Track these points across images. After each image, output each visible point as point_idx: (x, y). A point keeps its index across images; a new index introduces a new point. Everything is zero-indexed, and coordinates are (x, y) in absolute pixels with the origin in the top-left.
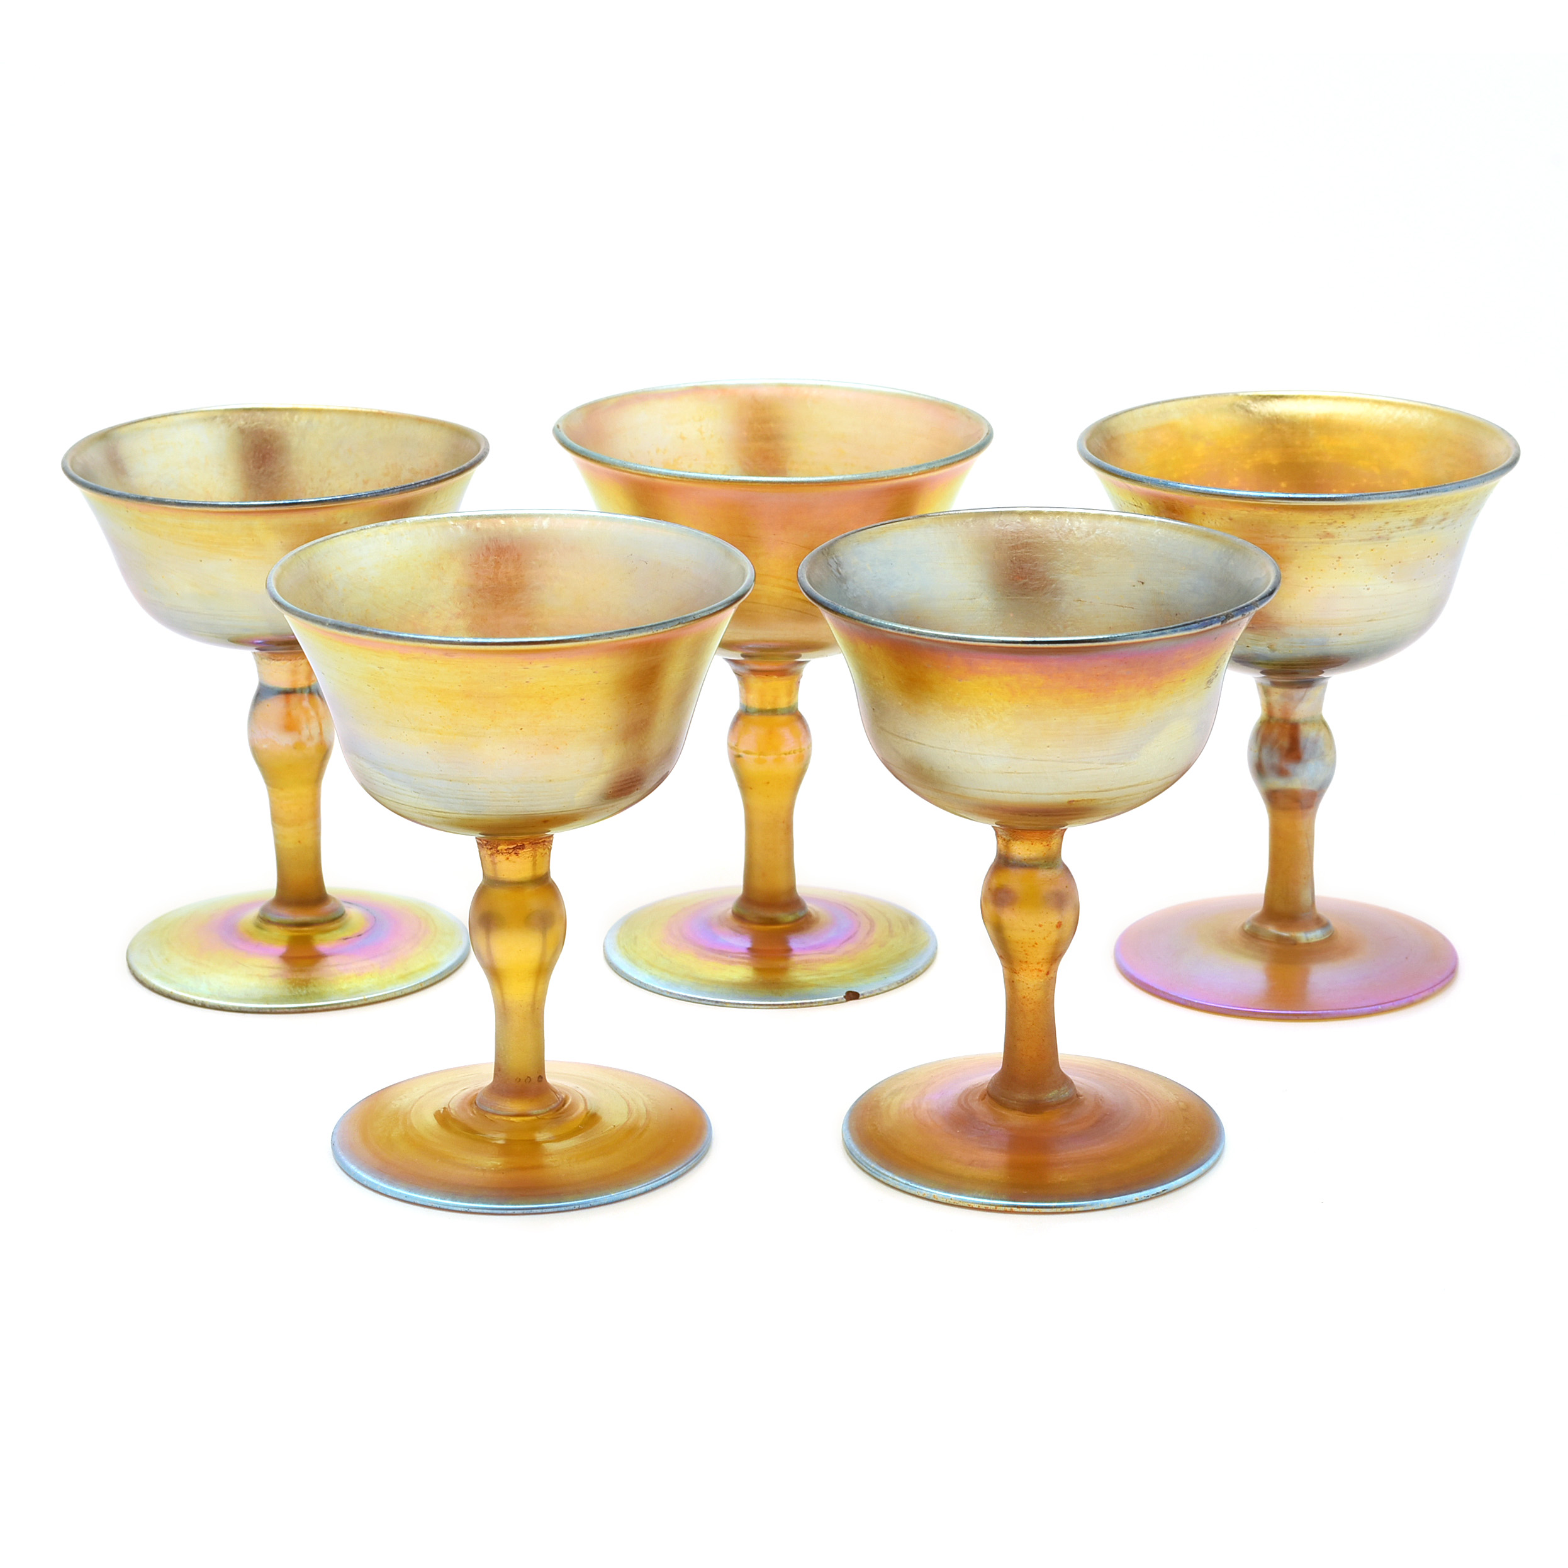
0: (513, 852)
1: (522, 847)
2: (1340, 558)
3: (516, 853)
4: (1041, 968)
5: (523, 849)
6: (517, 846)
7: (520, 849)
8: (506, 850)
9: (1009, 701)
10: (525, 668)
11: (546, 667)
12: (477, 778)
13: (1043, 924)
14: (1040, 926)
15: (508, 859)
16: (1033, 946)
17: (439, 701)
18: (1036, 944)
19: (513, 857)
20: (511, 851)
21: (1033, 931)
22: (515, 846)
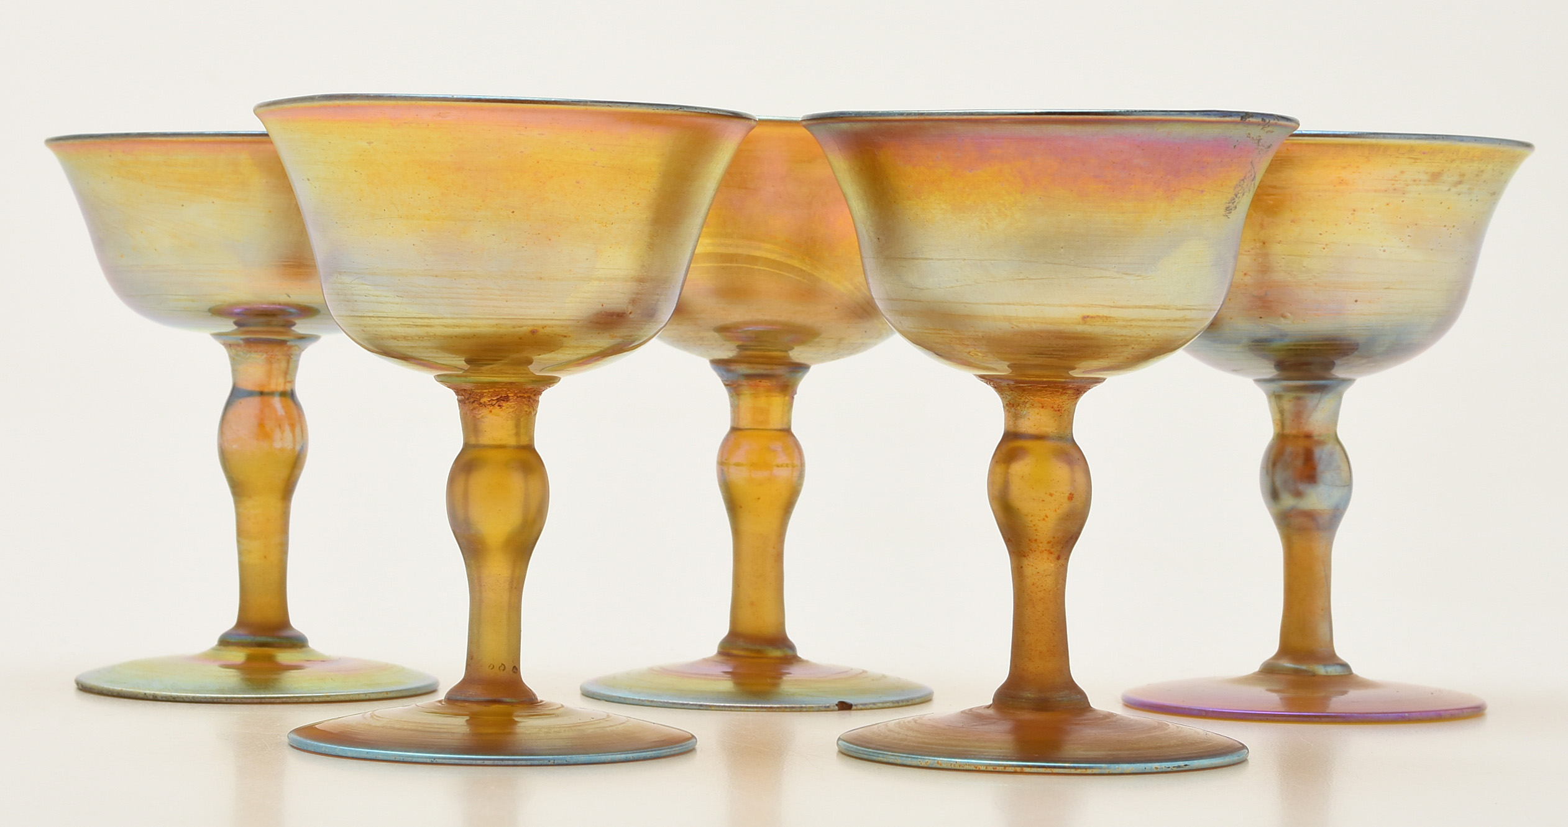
0: (497, 405)
1: (506, 399)
2: (1354, 211)
3: (499, 406)
4: (1052, 550)
5: (507, 401)
6: (501, 397)
7: (504, 401)
8: (489, 401)
9: (1022, 193)
10: (519, 134)
11: (543, 134)
12: (464, 271)
13: (1054, 493)
14: (1051, 495)
15: (491, 411)
16: (1044, 519)
17: (429, 178)
18: (1047, 517)
19: (497, 410)
20: (494, 402)
21: (1043, 501)
22: (498, 397)
